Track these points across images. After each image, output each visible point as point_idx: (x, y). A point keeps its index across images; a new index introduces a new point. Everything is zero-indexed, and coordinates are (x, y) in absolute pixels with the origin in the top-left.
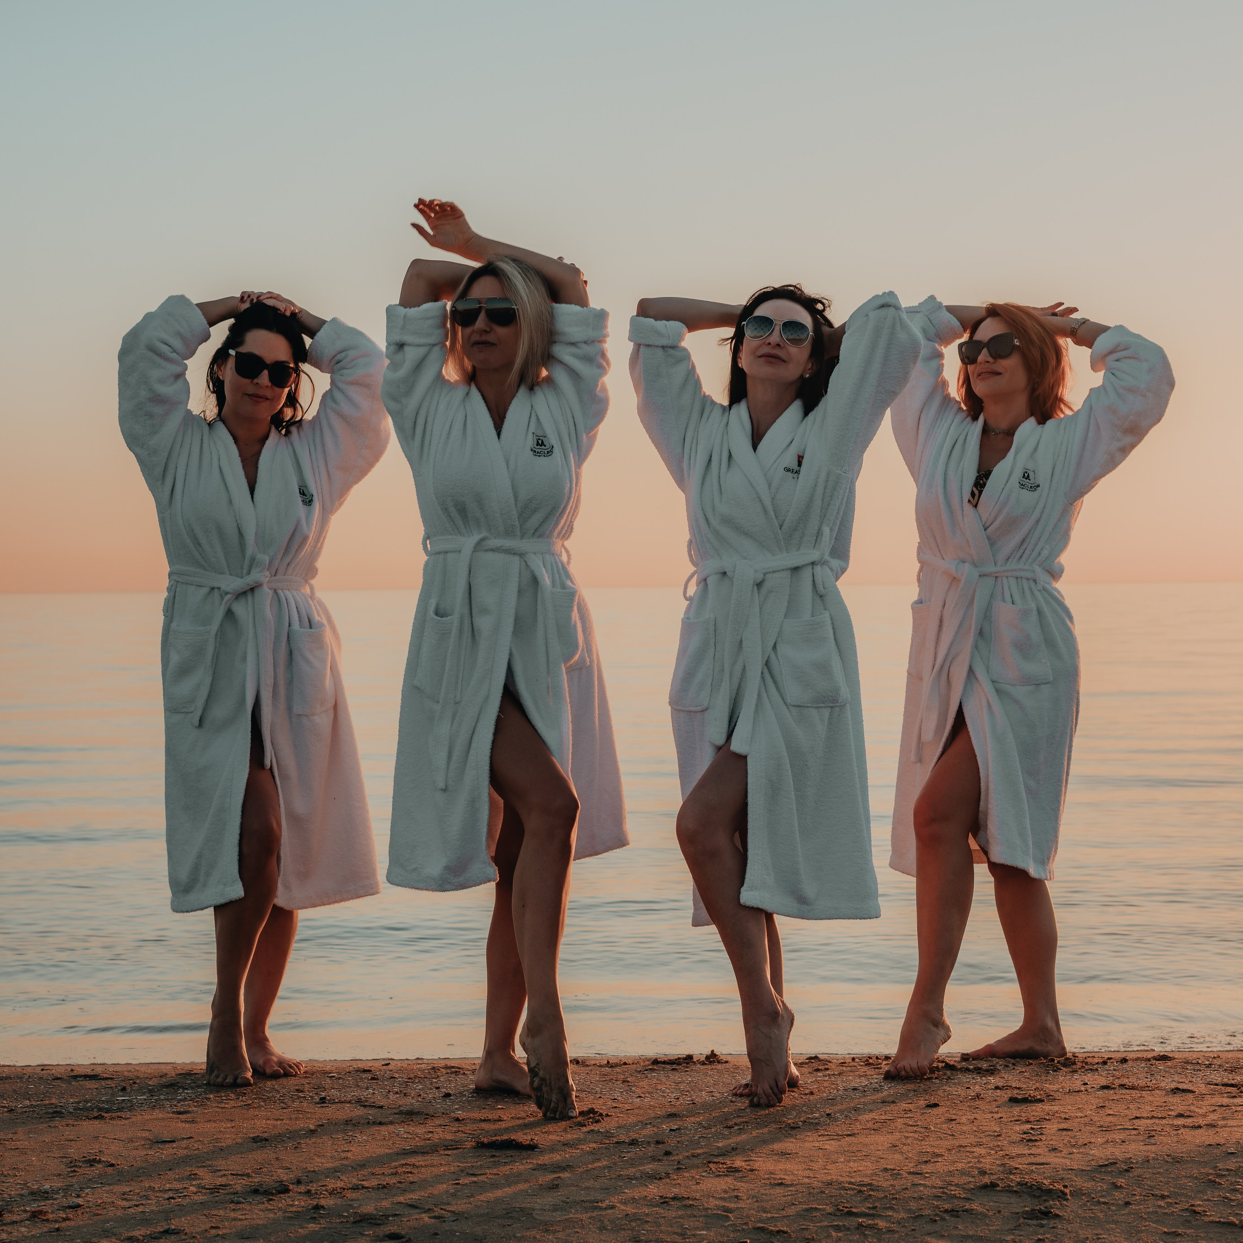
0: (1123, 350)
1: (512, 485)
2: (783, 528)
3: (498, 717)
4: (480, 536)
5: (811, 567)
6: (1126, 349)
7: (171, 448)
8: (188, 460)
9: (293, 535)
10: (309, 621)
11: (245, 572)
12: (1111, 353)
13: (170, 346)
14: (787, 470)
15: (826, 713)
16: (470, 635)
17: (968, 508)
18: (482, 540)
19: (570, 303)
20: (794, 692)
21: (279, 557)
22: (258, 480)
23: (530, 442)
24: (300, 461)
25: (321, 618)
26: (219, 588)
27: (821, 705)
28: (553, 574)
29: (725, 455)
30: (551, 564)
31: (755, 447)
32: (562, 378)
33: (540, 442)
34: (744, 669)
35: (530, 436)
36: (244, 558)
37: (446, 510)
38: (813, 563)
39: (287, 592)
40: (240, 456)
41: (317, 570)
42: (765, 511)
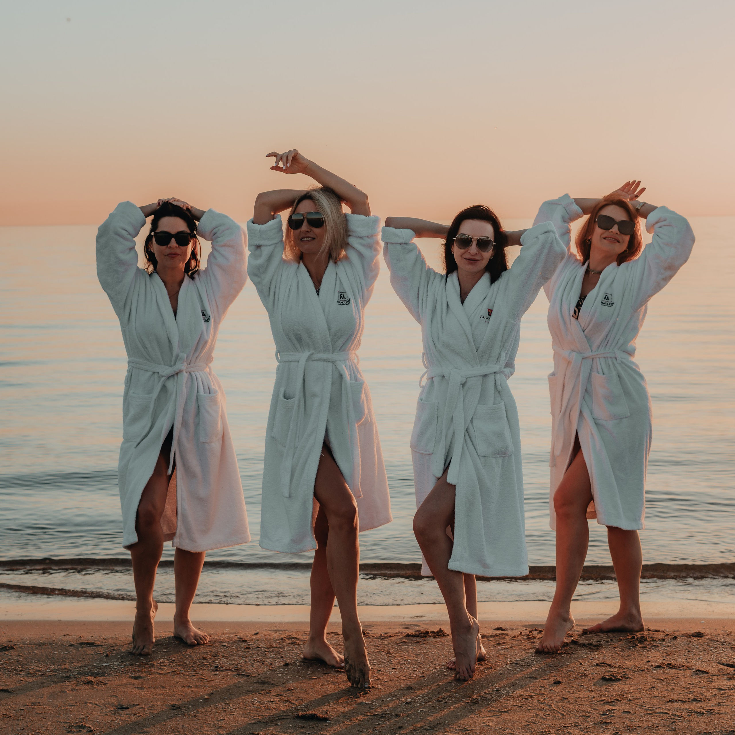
0: (663, 221)
1: (327, 322)
2: (479, 351)
3: (321, 456)
4: (310, 353)
5: (494, 375)
6: (665, 220)
7: (129, 290)
8: (138, 297)
9: (199, 341)
10: (209, 388)
11: (173, 363)
12: (657, 223)
13: (126, 231)
14: (482, 317)
15: (500, 460)
16: (303, 409)
17: (573, 320)
18: (311, 355)
19: (359, 214)
20: (482, 448)
21: (192, 354)
22: (178, 308)
23: (337, 297)
24: (201, 295)
25: (215, 387)
26: (158, 373)
27: (497, 456)
28: (350, 372)
29: (445, 305)
30: (350, 366)
31: (462, 302)
32: (353, 256)
33: (342, 296)
34: (454, 433)
35: (337, 293)
36: (172, 355)
37: (289, 338)
38: (495, 373)
39: (196, 373)
40: (168, 294)
41: (213, 358)
42: (469, 341)
